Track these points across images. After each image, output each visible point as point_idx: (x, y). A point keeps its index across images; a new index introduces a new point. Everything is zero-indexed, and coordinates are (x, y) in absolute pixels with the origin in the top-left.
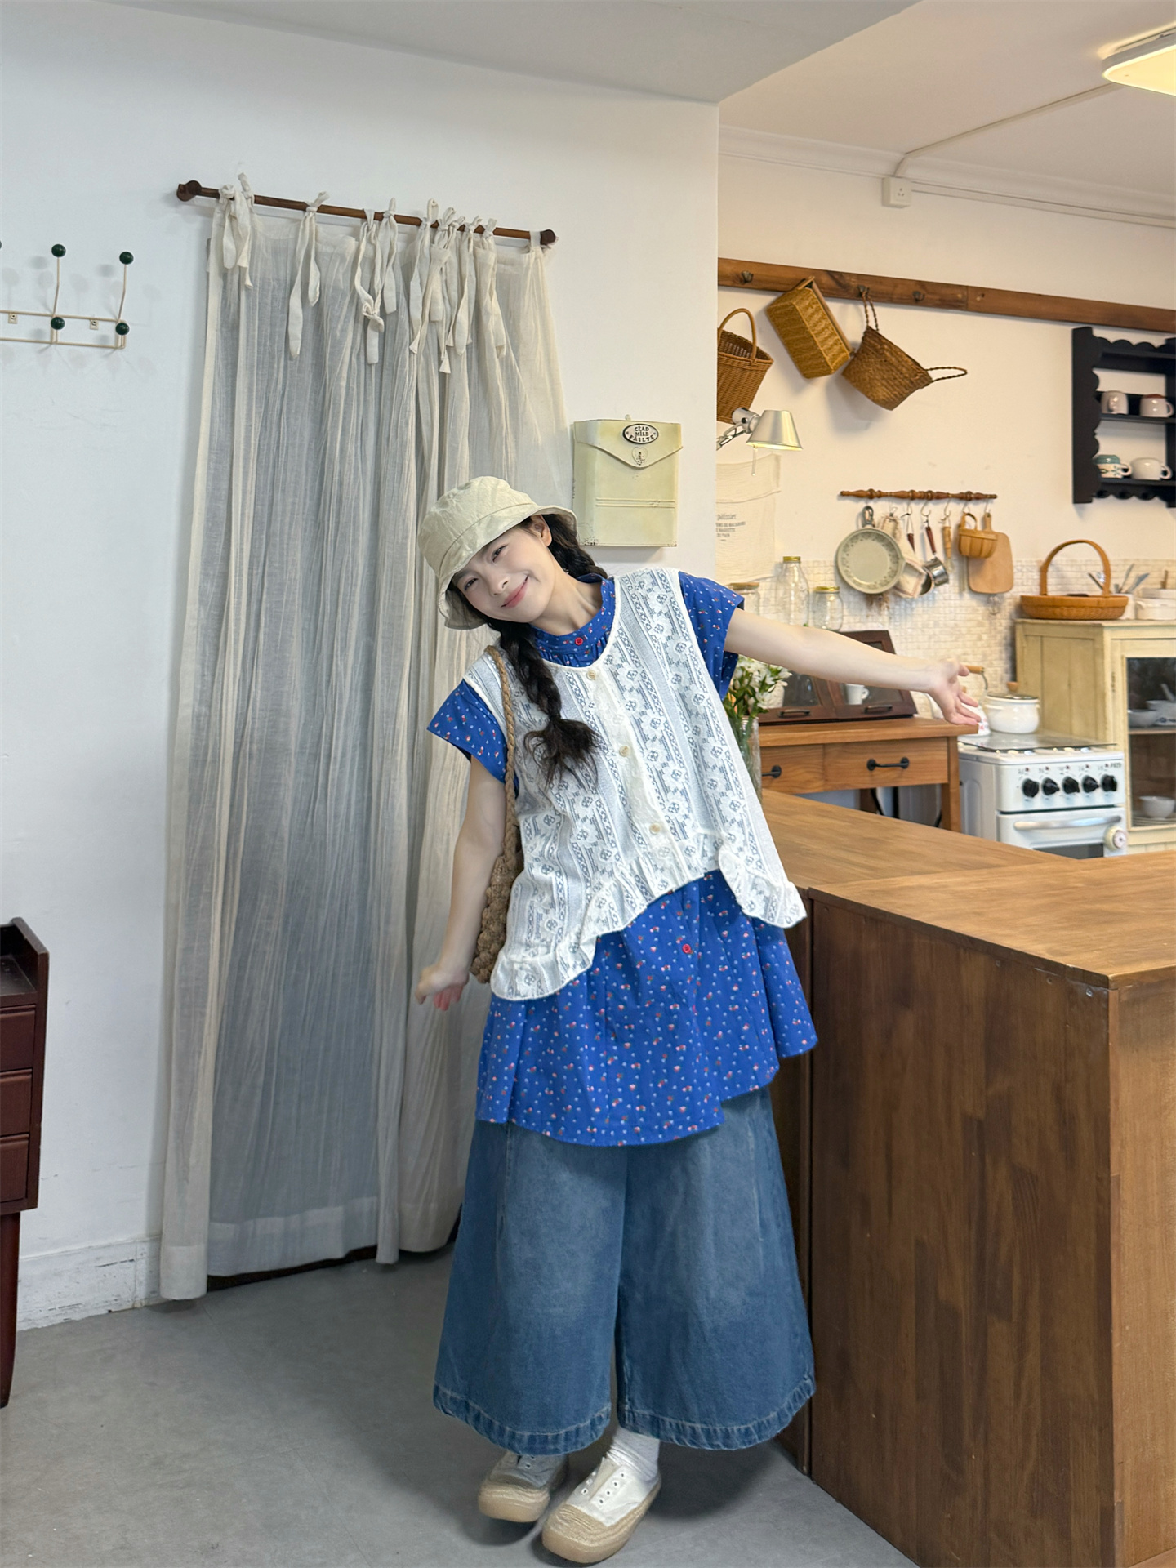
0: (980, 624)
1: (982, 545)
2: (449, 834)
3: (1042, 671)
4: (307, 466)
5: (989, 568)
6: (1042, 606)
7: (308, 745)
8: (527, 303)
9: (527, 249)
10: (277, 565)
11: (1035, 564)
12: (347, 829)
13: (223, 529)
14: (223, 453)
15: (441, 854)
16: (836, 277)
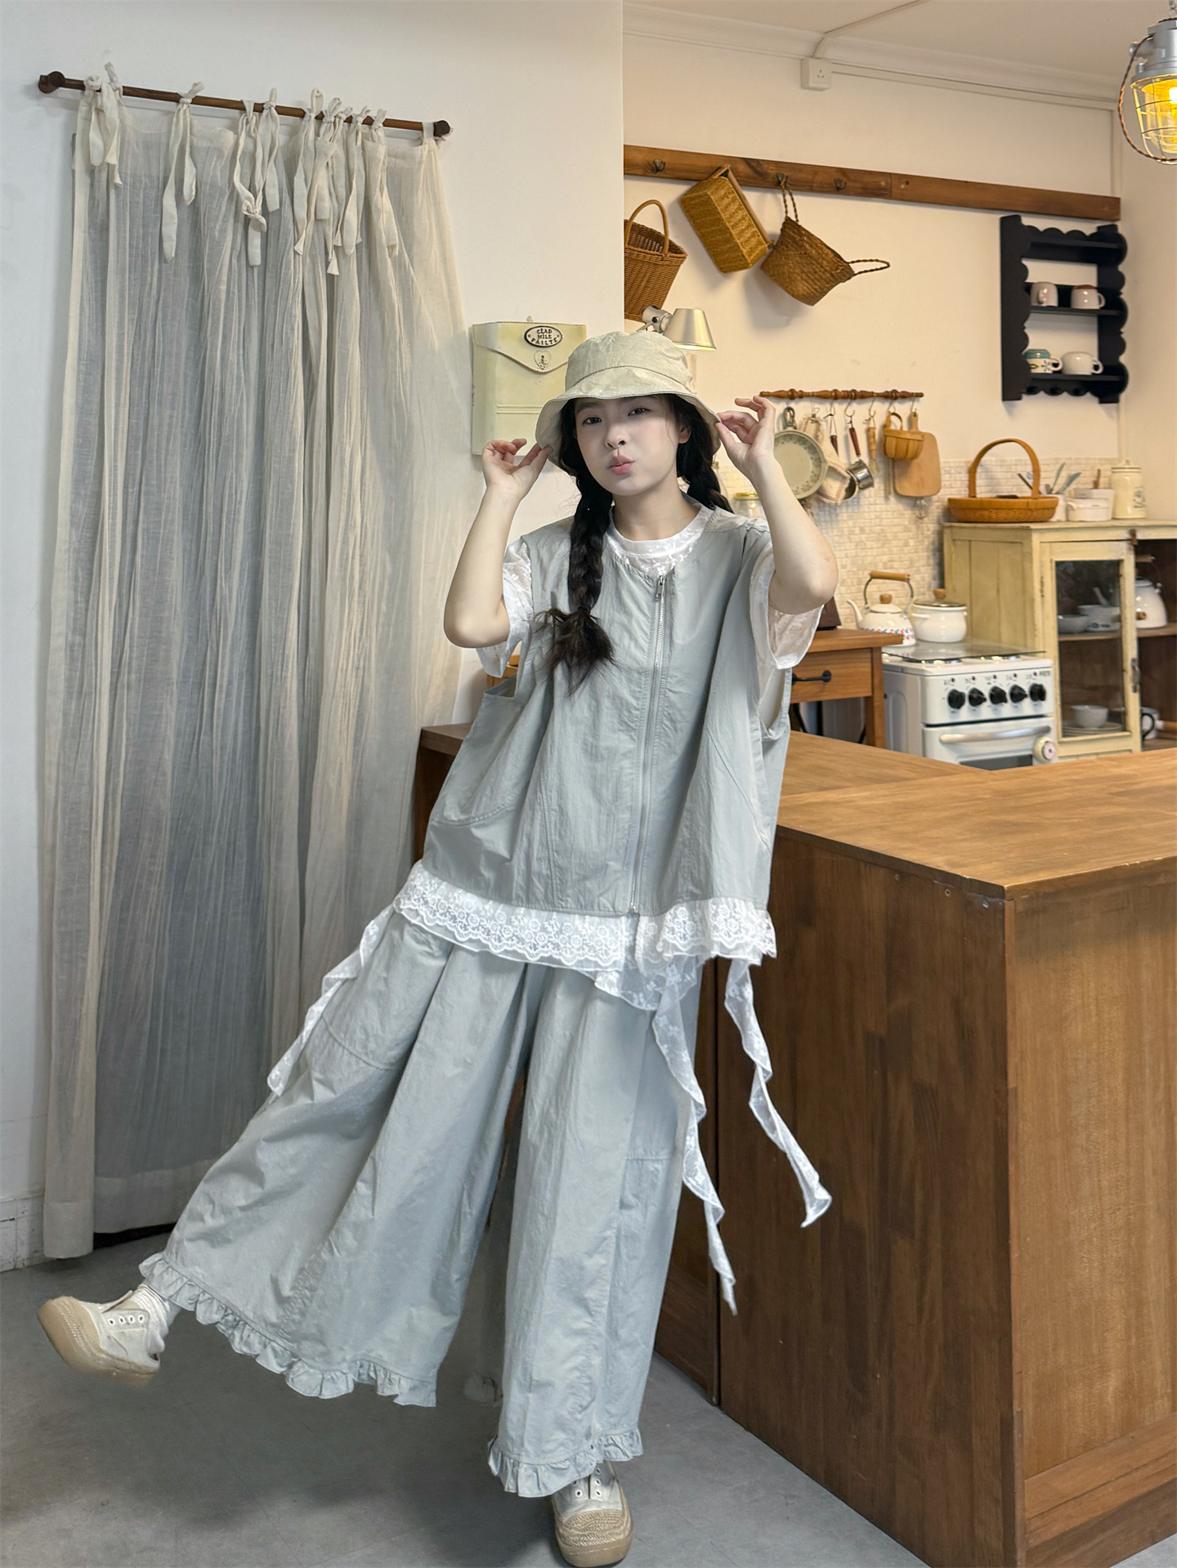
0: (907, 529)
1: (908, 447)
2: (341, 764)
3: (971, 577)
4: (186, 376)
5: (916, 471)
6: (970, 509)
7: (192, 674)
8: (421, 200)
9: (419, 141)
10: (154, 482)
11: (963, 464)
12: (234, 761)
13: (95, 445)
14: (94, 364)
15: (333, 784)
16: (754, 164)
